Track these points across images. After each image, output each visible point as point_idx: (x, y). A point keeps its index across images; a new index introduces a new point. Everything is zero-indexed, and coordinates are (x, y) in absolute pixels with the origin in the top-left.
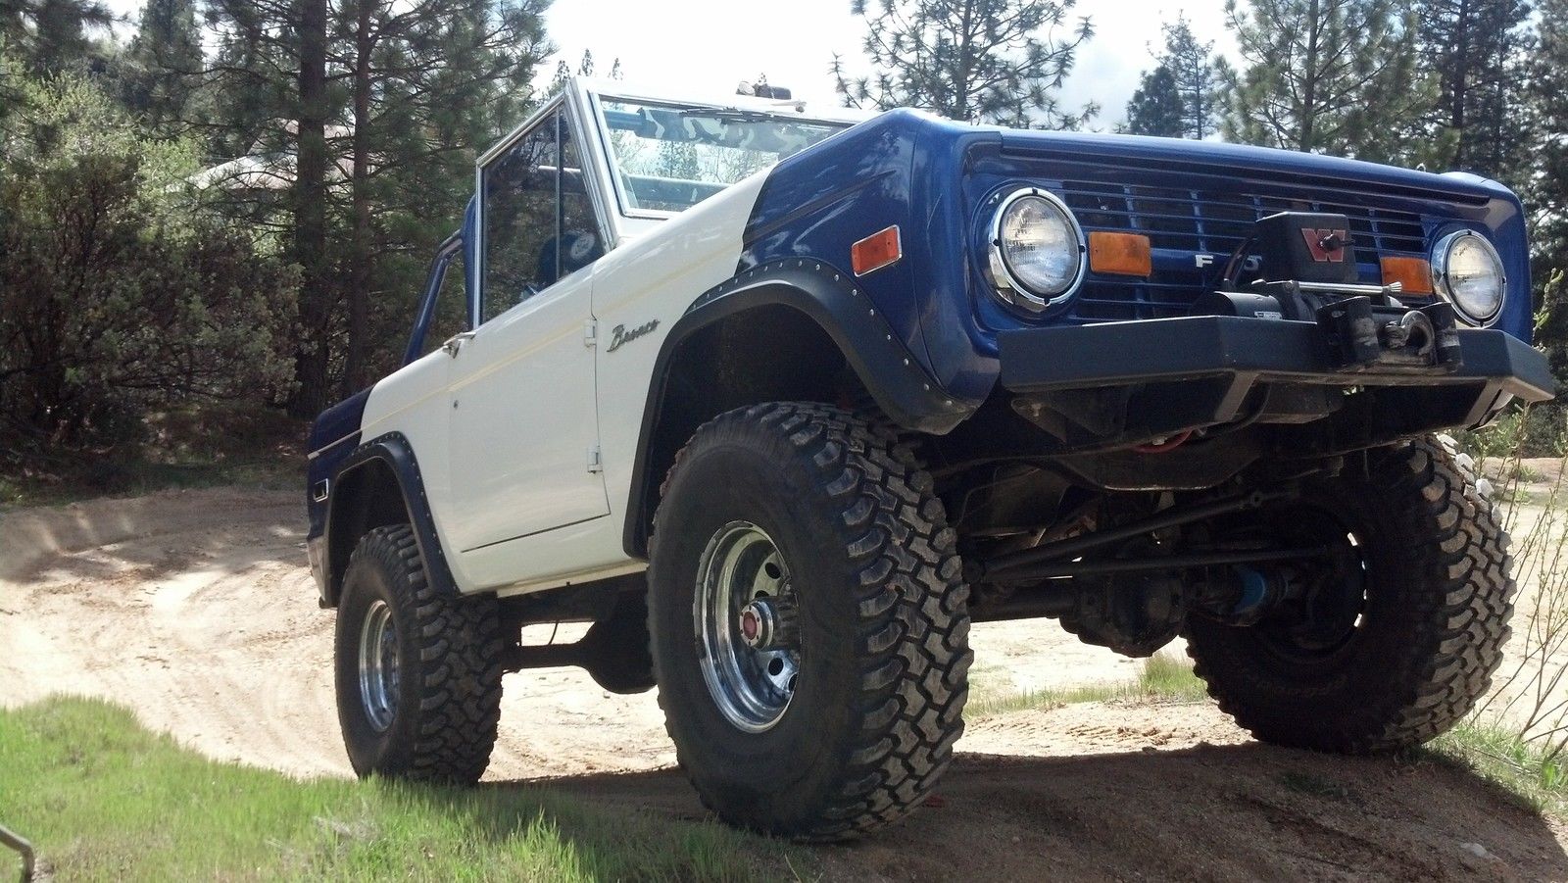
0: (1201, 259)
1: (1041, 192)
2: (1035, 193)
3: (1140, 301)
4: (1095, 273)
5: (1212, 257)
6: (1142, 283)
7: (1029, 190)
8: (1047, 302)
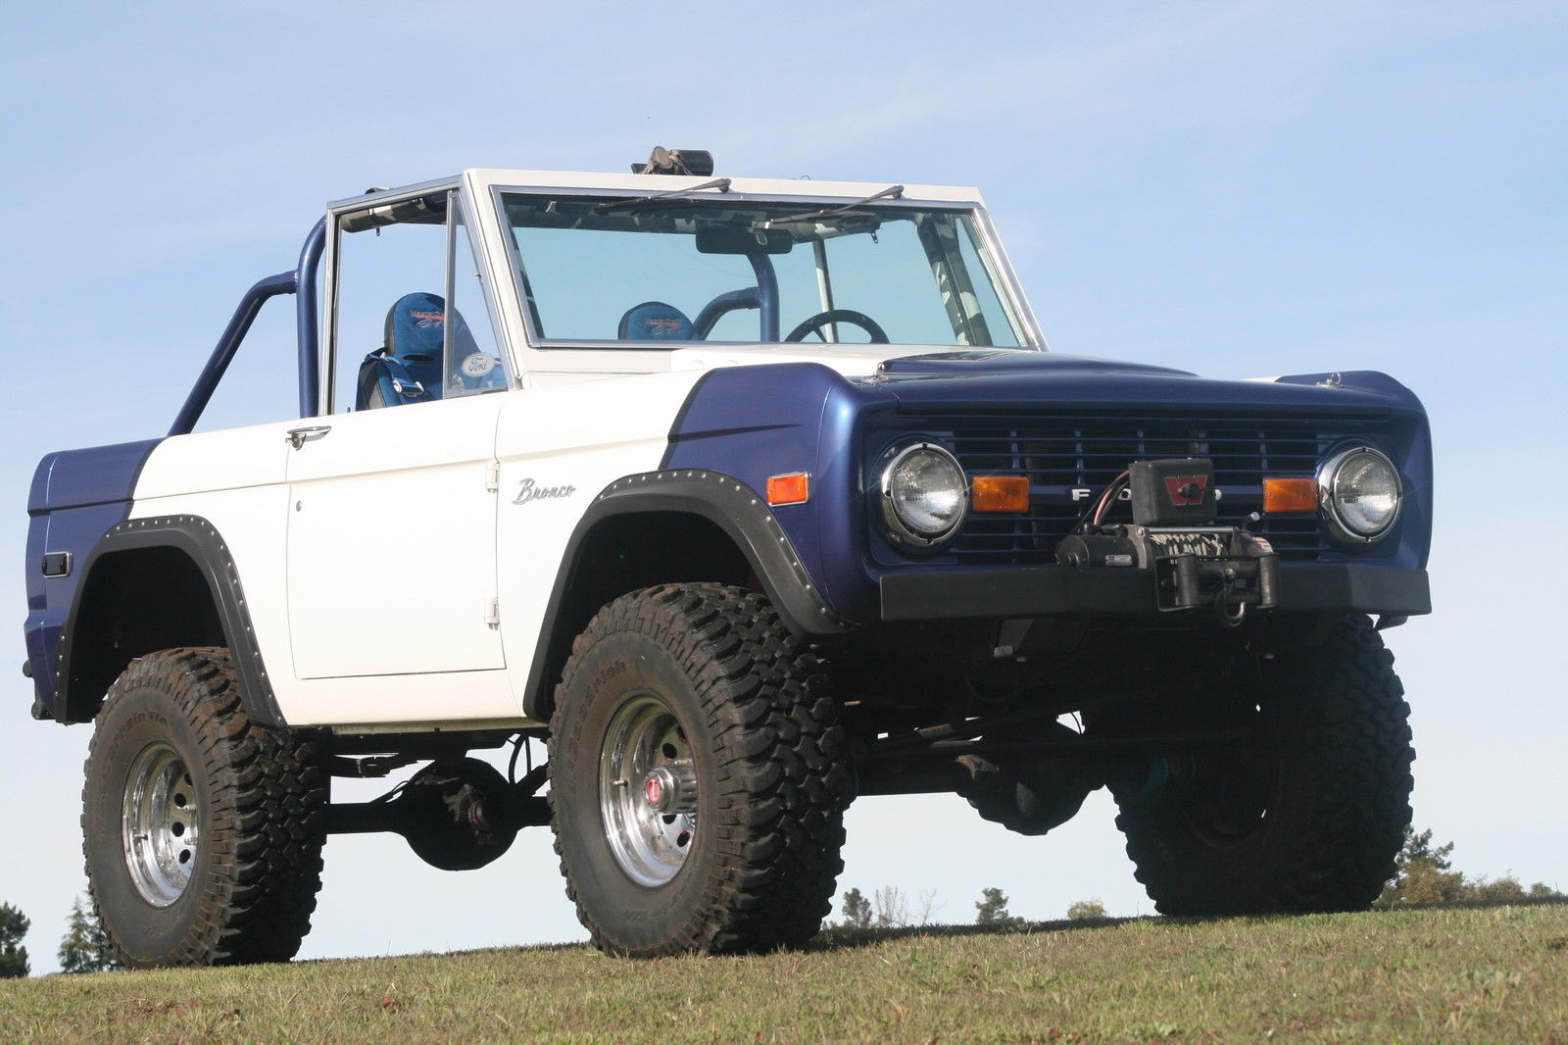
0: (1076, 494)
1: (930, 445)
2: (925, 447)
3: (1018, 533)
4: (976, 513)
5: (1088, 491)
6: (1022, 518)
7: (920, 446)
8: (930, 542)
